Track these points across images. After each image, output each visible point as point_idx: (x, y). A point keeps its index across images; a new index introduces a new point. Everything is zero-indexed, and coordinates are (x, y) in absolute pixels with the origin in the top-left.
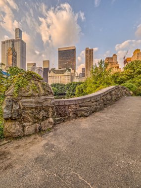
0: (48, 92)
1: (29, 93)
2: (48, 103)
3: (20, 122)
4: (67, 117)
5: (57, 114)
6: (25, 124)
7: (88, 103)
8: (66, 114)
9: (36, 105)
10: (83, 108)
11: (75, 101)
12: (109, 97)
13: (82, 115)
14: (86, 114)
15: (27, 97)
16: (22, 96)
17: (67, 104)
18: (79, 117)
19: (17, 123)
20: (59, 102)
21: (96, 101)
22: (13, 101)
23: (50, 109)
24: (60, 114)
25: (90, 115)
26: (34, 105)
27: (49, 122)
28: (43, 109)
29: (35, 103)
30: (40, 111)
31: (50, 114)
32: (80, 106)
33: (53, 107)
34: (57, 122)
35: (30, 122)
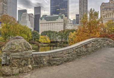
0: (28, 48)
1: (16, 49)
2: (28, 55)
3: (10, 66)
4: (42, 65)
5: (34, 62)
6: (13, 68)
7: (60, 55)
8: (42, 63)
9: (20, 57)
10: (55, 59)
11: (49, 53)
12: (84, 49)
13: (54, 64)
14: (58, 63)
15: (14, 52)
16: (12, 52)
17: (42, 56)
18: (52, 65)
19: (9, 67)
20: (36, 54)
21: (69, 53)
22: (7, 55)
23: (29, 59)
24: (37, 63)
25: (61, 64)
26: (19, 57)
27: (28, 68)
28: (24, 59)
29: (19, 55)
30: (23, 60)
31: (29, 63)
32: (53, 57)
33: (31, 58)
34: (35, 68)
35: (16, 67)
